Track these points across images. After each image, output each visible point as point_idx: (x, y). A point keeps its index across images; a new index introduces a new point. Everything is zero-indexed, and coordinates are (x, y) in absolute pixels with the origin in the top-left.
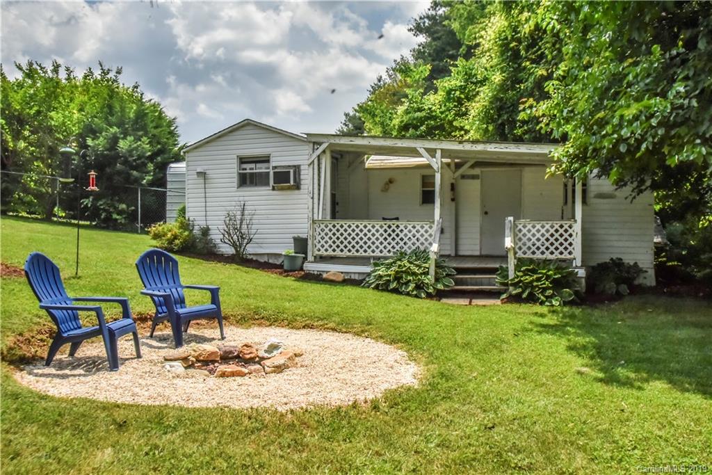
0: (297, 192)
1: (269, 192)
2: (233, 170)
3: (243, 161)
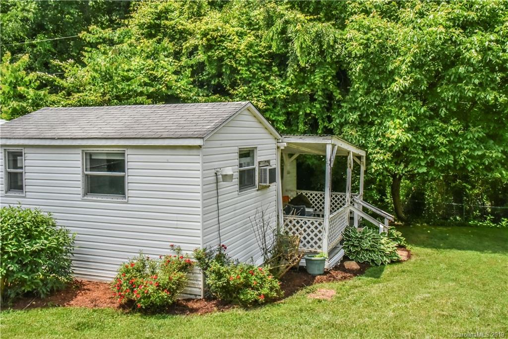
0: (268, 189)
1: (255, 193)
2: (237, 166)
3: (241, 154)
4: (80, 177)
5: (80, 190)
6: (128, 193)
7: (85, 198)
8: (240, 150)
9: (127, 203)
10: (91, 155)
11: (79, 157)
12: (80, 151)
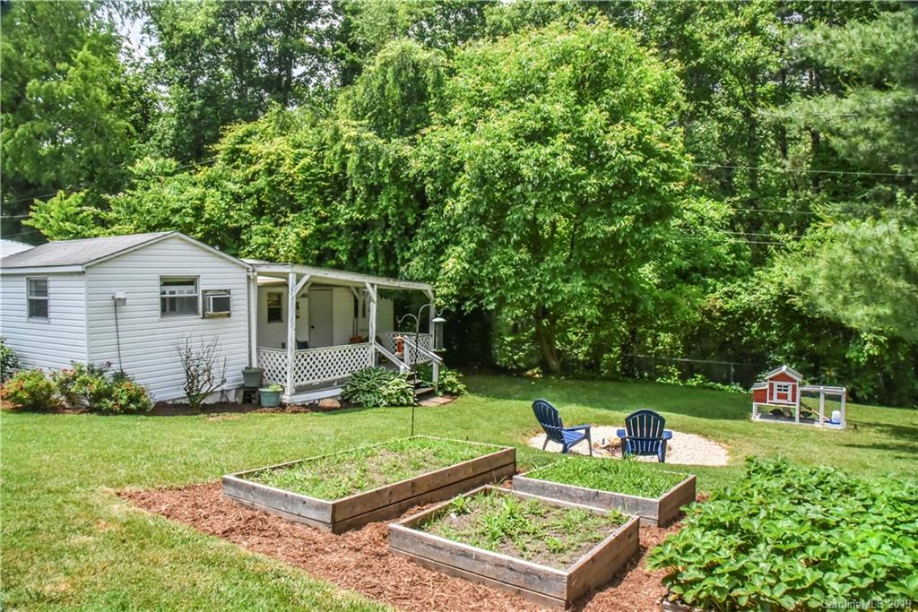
0: (227, 319)
1: (197, 321)
2: (154, 293)
3: (166, 282)
4: (25, 301)
5: (26, 313)
6: (51, 315)
7: (31, 320)
8: (162, 278)
9: (49, 323)
10: (36, 281)
11: (24, 284)
12: (24, 279)
